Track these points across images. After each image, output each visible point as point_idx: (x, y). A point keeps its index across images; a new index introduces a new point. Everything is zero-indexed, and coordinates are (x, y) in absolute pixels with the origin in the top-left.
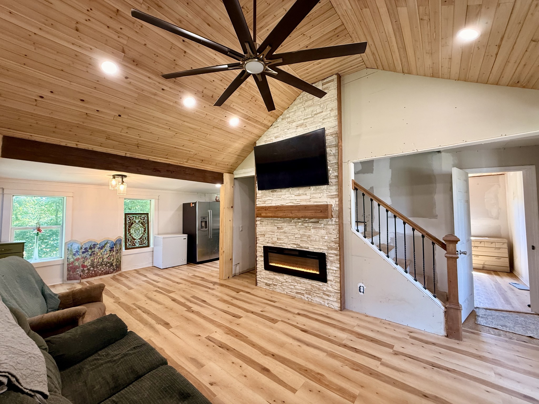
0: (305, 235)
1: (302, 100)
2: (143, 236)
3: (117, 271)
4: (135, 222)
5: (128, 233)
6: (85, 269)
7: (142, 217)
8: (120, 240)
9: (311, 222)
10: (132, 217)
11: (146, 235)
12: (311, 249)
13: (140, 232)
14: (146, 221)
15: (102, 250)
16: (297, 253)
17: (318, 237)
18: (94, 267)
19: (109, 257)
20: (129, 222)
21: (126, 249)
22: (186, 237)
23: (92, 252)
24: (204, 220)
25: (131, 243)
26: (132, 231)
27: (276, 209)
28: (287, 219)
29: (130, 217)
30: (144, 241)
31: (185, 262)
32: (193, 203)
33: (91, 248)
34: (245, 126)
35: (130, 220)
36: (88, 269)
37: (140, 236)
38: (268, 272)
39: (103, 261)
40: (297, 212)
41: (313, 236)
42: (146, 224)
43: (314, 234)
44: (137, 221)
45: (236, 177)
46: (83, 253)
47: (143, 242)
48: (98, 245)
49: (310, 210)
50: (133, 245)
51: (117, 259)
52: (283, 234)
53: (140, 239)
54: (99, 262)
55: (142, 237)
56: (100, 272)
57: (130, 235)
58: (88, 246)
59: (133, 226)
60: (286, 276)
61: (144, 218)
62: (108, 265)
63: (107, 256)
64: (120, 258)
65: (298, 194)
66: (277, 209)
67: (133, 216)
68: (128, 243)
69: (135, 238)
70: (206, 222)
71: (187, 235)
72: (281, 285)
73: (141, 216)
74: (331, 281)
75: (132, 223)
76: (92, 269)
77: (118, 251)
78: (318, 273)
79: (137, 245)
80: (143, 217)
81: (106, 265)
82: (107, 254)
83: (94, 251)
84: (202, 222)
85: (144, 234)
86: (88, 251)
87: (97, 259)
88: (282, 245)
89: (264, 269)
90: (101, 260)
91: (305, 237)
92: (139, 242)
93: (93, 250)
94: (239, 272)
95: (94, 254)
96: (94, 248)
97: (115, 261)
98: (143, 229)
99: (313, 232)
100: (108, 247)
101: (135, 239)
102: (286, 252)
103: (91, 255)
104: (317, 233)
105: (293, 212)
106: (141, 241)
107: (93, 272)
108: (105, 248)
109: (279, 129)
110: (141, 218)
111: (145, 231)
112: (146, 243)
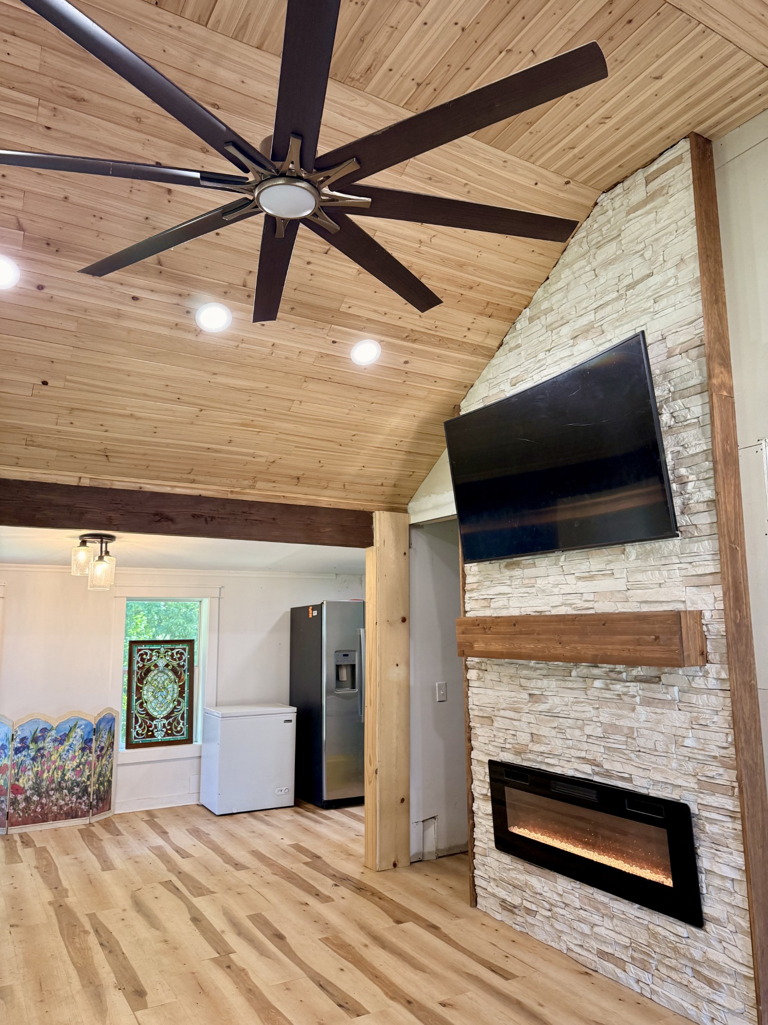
0: (616, 726)
1: (586, 247)
2: (175, 708)
3: (100, 811)
4: (156, 666)
5: (135, 698)
6: (20, 797)
7: (174, 652)
8: (109, 721)
9: (637, 679)
10: (149, 652)
11: (184, 707)
12: (641, 785)
13: (169, 697)
14: (186, 664)
15: (62, 747)
16: (592, 796)
17: (661, 737)
18: (40, 795)
19: (78, 766)
20: (139, 668)
21: (130, 745)
22: (293, 717)
23: (39, 750)
24: (348, 661)
25: (143, 730)
26: (147, 694)
27: (513, 629)
28: (558, 666)
29: (142, 652)
30: (179, 723)
31: (289, 799)
32: (315, 607)
33: (35, 740)
34: (406, 362)
35: (143, 660)
36: (27, 799)
37: (169, 710)
38: (506, 859)
39: (63, 779)
40: (576, 638)
41: (646, 732)
42: (184, 671)
43: (649, 725)
44: (161, 663)
45: (414, 520)
46: (17, 751)
47: (176, 728)
48: (53, 732)
49: (621, 634)
50: (148, 736)
51: (100, 775)
52: (550, 721)
53: (167, 718)
54: (52, 781)
55: (172, 712)
56: (55, 808)
57: (141, 705)
58: (28, 733)
59: (149, 679)
60: (563, 883)
61: (182, 654)
62: (77, 790)
63: (75, 764)
64: (108, 774)
65: (587, 574)
66: (517, 628)
67: (152, 650)
68: (135, 728)
69: (155, 714)
70: (353, 666)
71: (295, 709)
72: (549, 914)
73: (172, 649)
74: (717, 921)
75: (149, 671)
76: (35, 798)
77: (104, 752)
78: (669, 882)
79: (160, 738)
80: (177, 653)
81: (70, 790)
82: (74, 758)
83: (43, 748)
84: (338, 667)
85: (179, 703)
86: (28, 748)
87: (49, 772)
88: (547, 760)
89: (493, 845)
90: (58, 776)
91: (618, 737)
92: (164, 726)
93: (41, 745)
94: (437, 850)
95: (43, 756)
96: (44, 739)
97: (93, 779)
98: (176, 687)
99: (643, 718)
100: (75, 739)
101: (153, 719)
102: (560, 788)
103: (34, 759)
104: (659, 722)
105: (565, 638)
106: (169, 724)
107: (39, 810)
108: (71, 740)
109: (522, 353)
110: (173, 653)
111: (181, 694)
112: (185, 730)
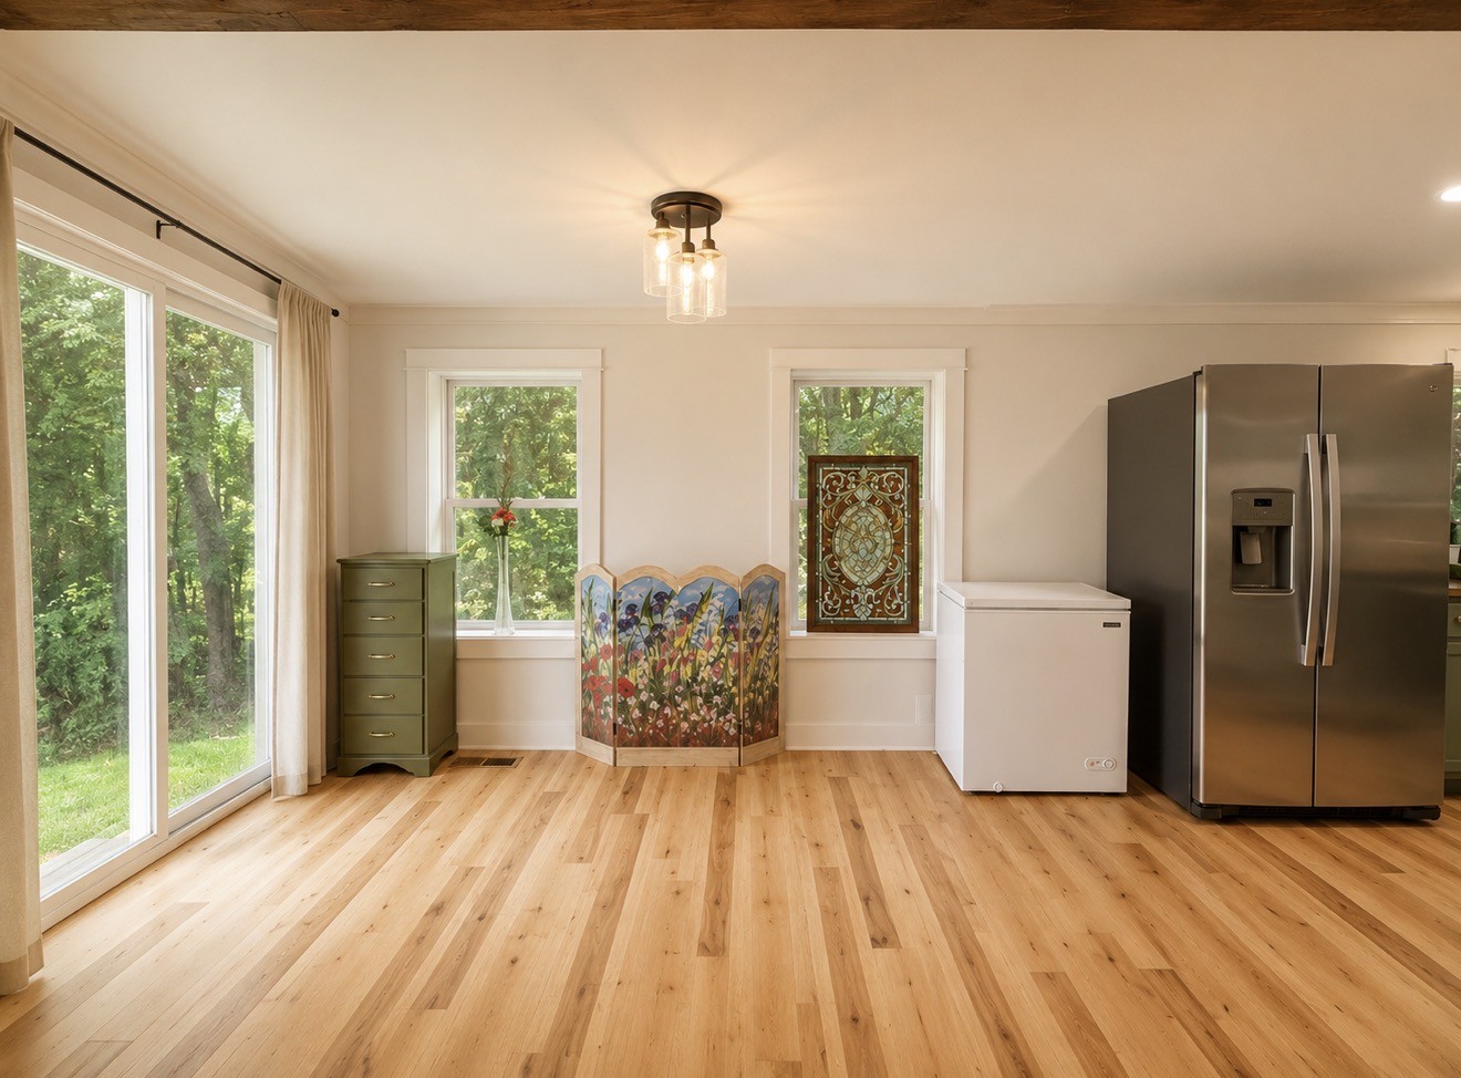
2: (887, 570)
3: (760, 737)
4: (855, 501)
5: (821, 549)
6: (632, 701)
7: (885, 476)
8: (766, 586)
10: (842, 475)
11: (903, 570)
13: (878, 553)
14: (905, 498)
15: (689, 626)
18: (660, 702)
19: (717, 659)
20: (826, 502)
21: (813, 626)
23: (655, 627)
25: (836, 603)
26: (840, 544)
29: (831, 475)
30: (893, 595)
33: (649, 610)
35: (833, 489)
36: (643, 706)
37: (875, 575)
39: (694, 679)
42: (903, 510)
44: (863, 494)
46: (623, 626)
47: (890, 603)
48: (674, 602)
50: (844, 615)
51: (755, 678)
53: (874, 586)
54: (679, 682)
55: (883, 578)
56: (685, 725)
57: (831, 564)
58: (637, 597)
59: (843, 519)
61: (898, 480)
62: (717, 699)
63: (714, 653)
64: (770, 675)
67: (847, 472)
68: (823, 599)
69: (854, 579)
73: (880, 473)
75: (842, 508)
76: (654, 705)
77: (759, 639)
79: (863, 618)
80: (888, 480)
81: (708, 698)
82: (710, 646)
83: (660, 626)
85: (895, 563)
86: (637, 621)
87: (671, 664)
90: (686, 673)
92: (870, 600)
93: (657, 619)
95: (663, 639)
96: (662, 612)
97: (744, 683)
98: (887, 535)
100: (713, 616)
101: (852, 586)
103: (649, 642)
106: (877, 597)
107: (660, 723)
108: (705, 617)
110: (881, 480)
111: (898, 544)
112: (904, 608)
